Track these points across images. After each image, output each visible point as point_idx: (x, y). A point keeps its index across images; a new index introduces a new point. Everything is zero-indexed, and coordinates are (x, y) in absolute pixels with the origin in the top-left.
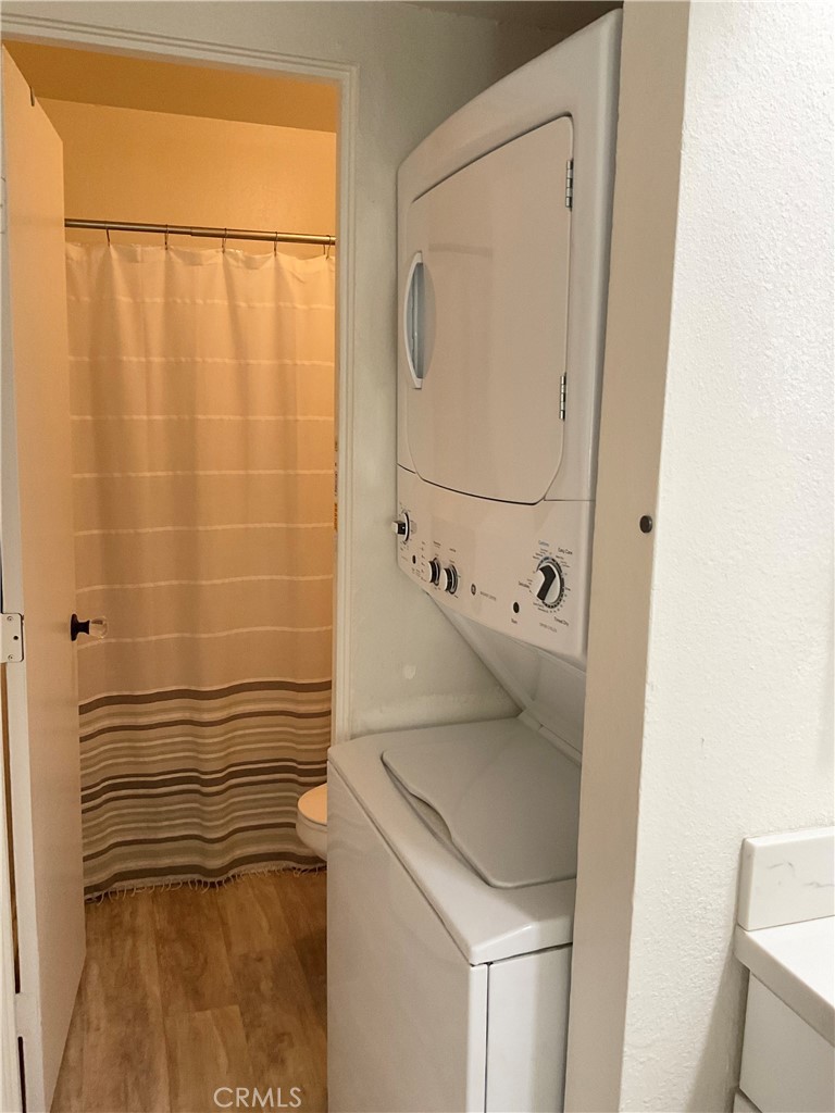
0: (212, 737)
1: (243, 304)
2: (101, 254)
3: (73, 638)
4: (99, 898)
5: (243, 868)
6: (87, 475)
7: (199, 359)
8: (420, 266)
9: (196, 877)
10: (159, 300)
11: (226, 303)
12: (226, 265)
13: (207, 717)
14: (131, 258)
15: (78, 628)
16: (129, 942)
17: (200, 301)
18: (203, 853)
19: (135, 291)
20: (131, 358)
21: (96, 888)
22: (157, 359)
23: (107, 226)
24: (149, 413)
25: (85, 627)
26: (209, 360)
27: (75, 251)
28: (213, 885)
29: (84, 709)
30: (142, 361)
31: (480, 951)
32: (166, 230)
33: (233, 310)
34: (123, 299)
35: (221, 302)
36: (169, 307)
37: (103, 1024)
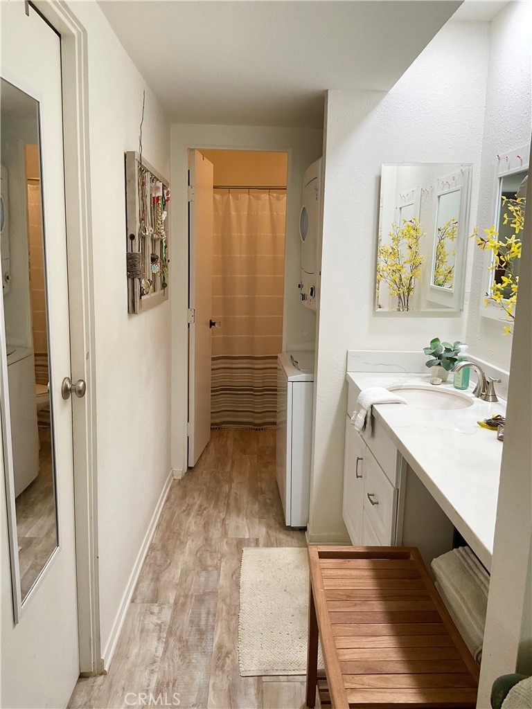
0: (258, 374)
1: (275, 213)
2: (226, 197)
3: (210, 327)
4: (217, 428)
5: (268, 426)
6: (219, 276)
7: (258, 234)
8: (304, 208)
9: (251, 426)
10: (246, 213)
11: (269, 213)
12: (270, 199)
13: (256, 366)
14: (236, 199)
15: (212, 324)
16: (225, 439)
17: (259, 213)
18: (254, 418)
19: (237, 210)
20: (235, 234)
21: (216, 424)
22: (244, 234)
23: (229, 188)
24: (240, 254)
25: (214, 324)
26: (262, 234)
27: (218, 197)
28: (257, 429)
29: (213, 359)
30: (239, 235)
31: (290, 378)
32: (249, 188)
33: (272, 215)
34: (233, 213)
35: (267, 213)
36: (249, 215)
37: (213, 454)
